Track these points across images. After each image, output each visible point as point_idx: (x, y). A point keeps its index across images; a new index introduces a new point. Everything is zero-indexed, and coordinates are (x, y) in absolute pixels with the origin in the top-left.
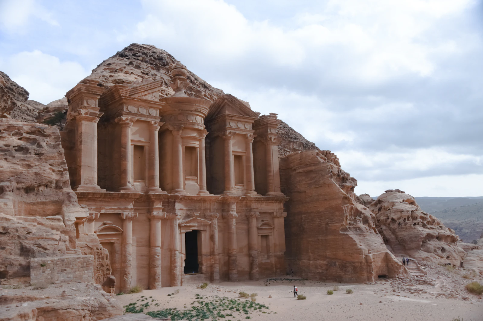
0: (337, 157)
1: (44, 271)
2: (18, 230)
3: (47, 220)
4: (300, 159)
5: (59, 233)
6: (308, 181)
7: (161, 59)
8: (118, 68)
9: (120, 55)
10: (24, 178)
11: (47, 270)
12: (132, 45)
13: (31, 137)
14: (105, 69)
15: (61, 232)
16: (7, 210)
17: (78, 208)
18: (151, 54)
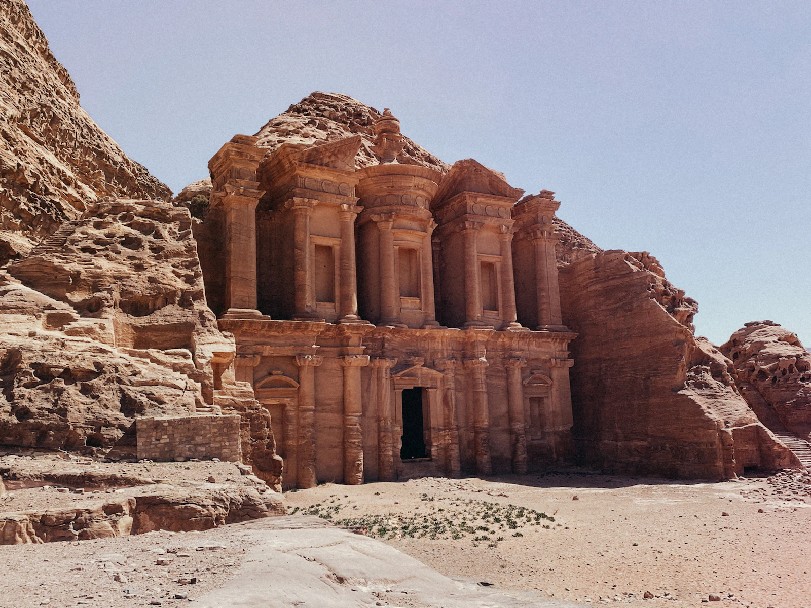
0: (661, 264)
1: (157, 438)
2: (119, 368)
3: (167, 356)
4: (595, 269)
5: (185, 376)
6: (611, 304)
7: (359, 115)
8: (291, 128)
9: (295, 110)
10: (132, 285)
11: (163, 437)
12: (314, 94)
13: (145, 221)
14: (271, 132)
15: (189, 377)
16: (104, 336)
17: (218, 336)
18: (344, 107)
